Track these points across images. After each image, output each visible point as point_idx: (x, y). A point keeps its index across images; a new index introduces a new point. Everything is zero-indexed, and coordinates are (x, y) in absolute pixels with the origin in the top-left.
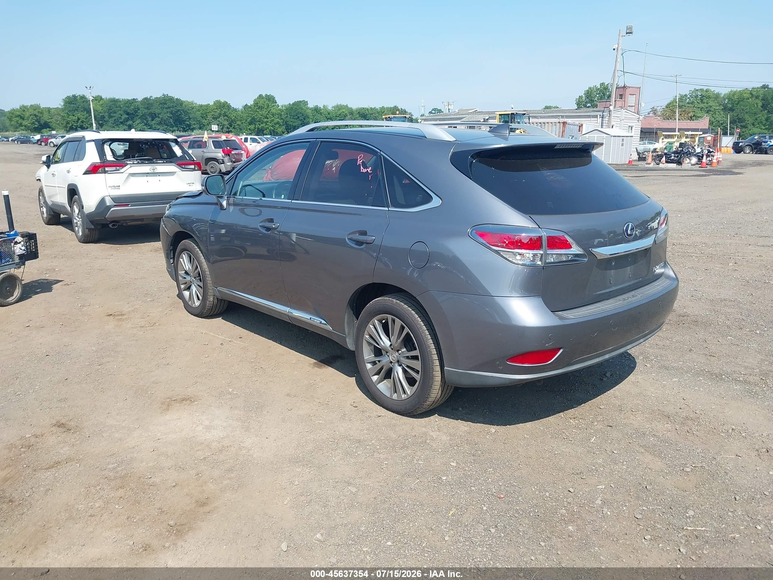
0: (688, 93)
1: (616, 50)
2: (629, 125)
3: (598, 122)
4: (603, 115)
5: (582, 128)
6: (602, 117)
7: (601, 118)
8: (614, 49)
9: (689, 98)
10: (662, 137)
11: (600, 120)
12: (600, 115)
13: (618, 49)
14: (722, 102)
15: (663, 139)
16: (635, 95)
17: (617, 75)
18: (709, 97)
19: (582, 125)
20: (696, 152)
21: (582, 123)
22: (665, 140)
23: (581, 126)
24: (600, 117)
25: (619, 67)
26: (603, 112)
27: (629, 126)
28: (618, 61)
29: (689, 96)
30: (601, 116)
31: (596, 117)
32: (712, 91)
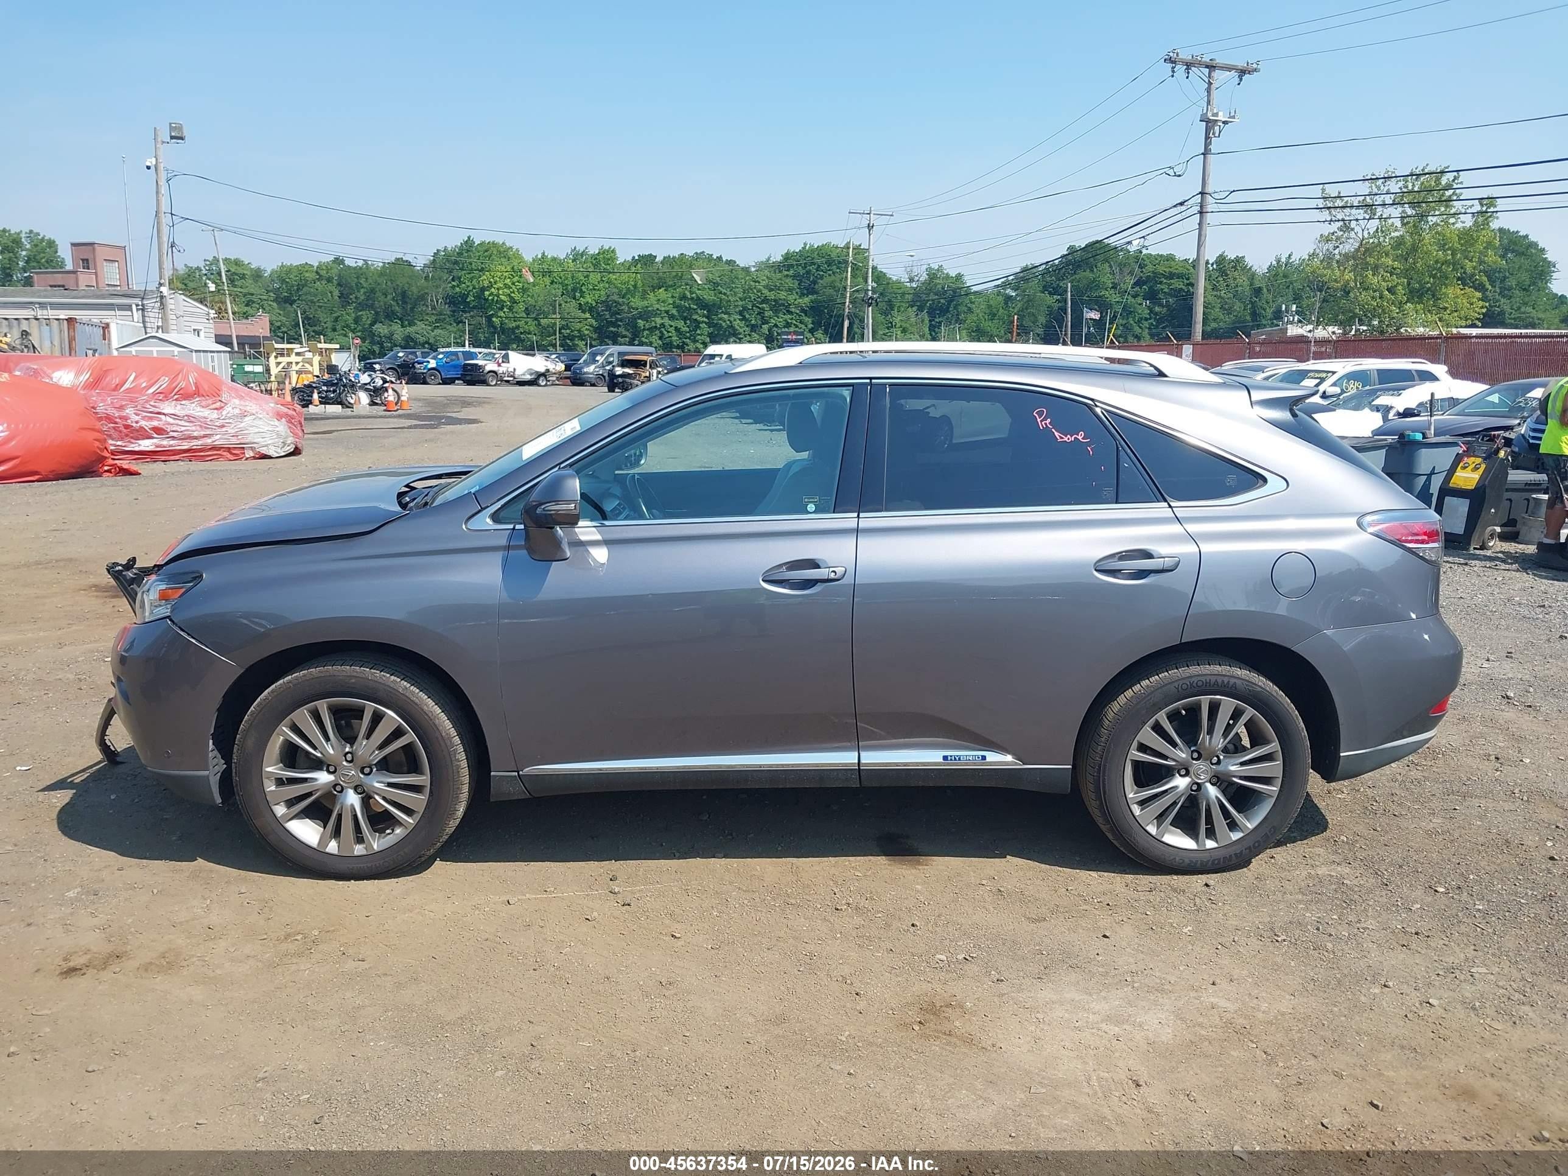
0: (202, 265)
1: (153, 168)
2: (193, 327)
3: (136, 320)
4: (143, 305)
5: (109, 332)
6: (143, 310)
7: (140, 312)
8: (148, 168)
9: (206, 275)
10: (274, 354)
11: (137, 315)
12: (137, 305)
13: (159, 168)
14: (269, 286)
15: (276, 357)
16: (117, 263)
17: (164, 221)
18: (243, 277)
19: (107, 326)
20: (362, 382)
21: (108, 321)
22: (280, 359)
23: (105, 328)
24: (137, 310)
25: (165, 207)
26: (143, 299)
27: (194, 330)
28: (163, 192)
29: (204, 272)
30: (140, 307)
31: (129, 308)
32: (246, 263)
